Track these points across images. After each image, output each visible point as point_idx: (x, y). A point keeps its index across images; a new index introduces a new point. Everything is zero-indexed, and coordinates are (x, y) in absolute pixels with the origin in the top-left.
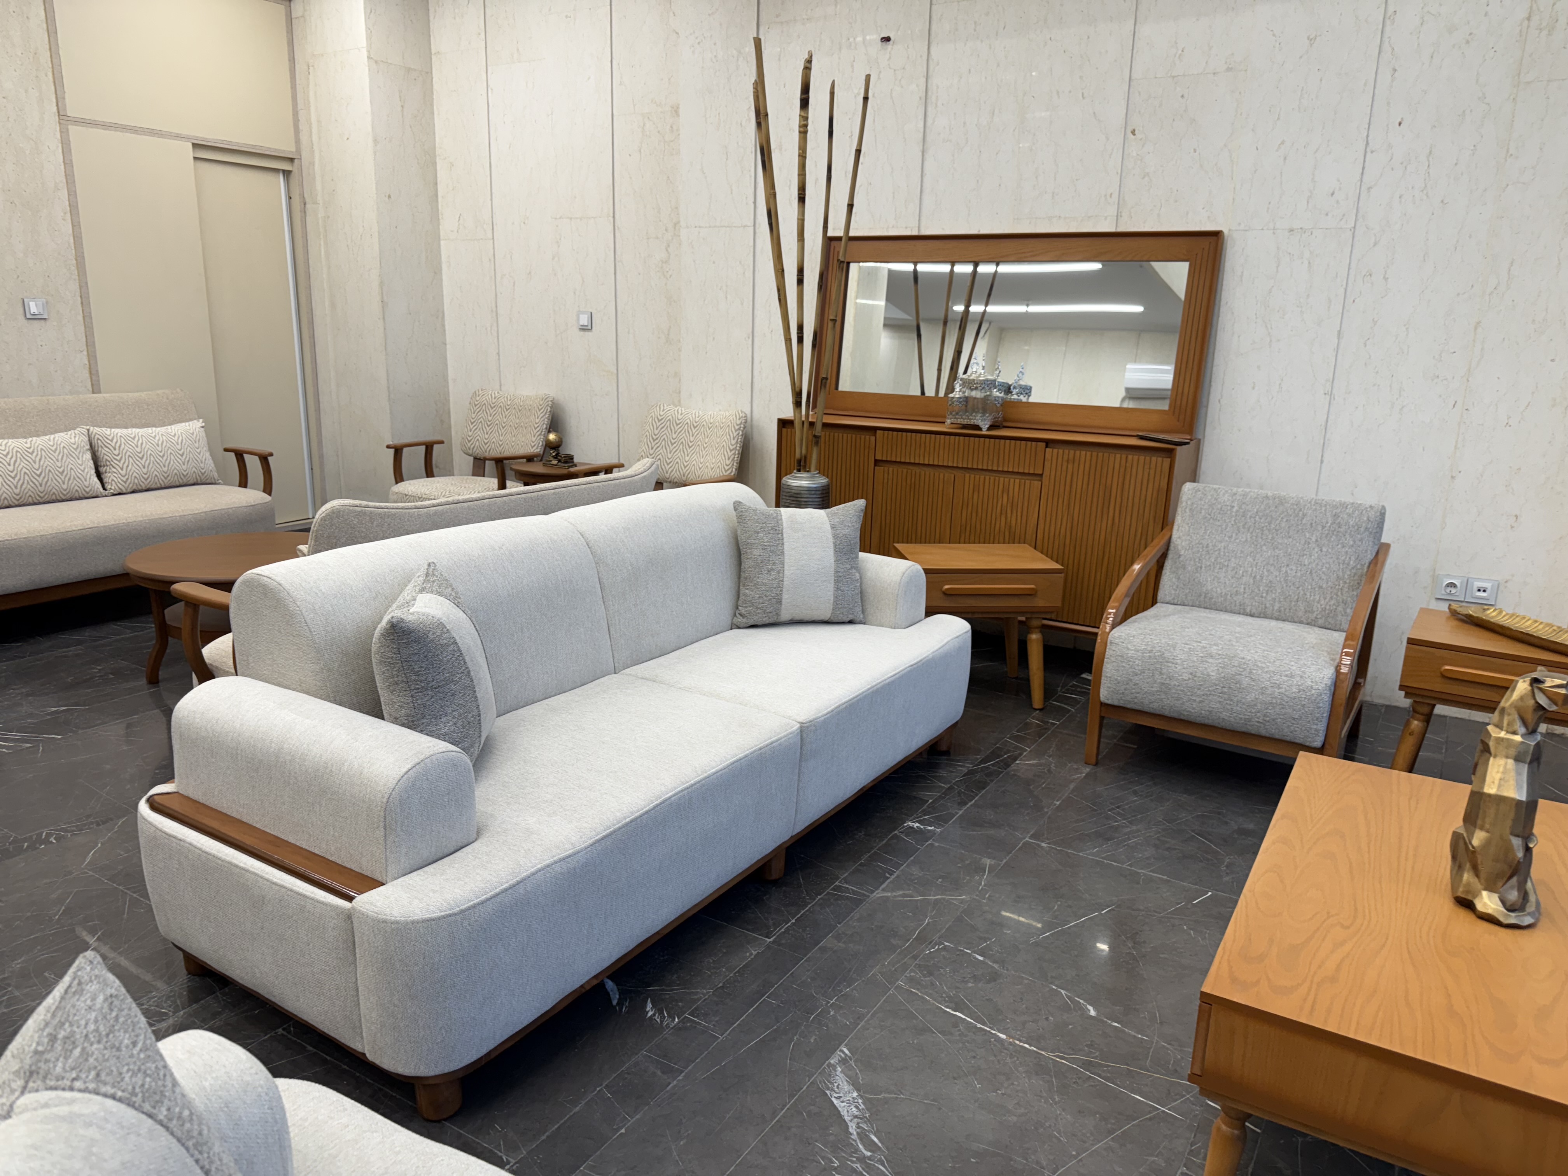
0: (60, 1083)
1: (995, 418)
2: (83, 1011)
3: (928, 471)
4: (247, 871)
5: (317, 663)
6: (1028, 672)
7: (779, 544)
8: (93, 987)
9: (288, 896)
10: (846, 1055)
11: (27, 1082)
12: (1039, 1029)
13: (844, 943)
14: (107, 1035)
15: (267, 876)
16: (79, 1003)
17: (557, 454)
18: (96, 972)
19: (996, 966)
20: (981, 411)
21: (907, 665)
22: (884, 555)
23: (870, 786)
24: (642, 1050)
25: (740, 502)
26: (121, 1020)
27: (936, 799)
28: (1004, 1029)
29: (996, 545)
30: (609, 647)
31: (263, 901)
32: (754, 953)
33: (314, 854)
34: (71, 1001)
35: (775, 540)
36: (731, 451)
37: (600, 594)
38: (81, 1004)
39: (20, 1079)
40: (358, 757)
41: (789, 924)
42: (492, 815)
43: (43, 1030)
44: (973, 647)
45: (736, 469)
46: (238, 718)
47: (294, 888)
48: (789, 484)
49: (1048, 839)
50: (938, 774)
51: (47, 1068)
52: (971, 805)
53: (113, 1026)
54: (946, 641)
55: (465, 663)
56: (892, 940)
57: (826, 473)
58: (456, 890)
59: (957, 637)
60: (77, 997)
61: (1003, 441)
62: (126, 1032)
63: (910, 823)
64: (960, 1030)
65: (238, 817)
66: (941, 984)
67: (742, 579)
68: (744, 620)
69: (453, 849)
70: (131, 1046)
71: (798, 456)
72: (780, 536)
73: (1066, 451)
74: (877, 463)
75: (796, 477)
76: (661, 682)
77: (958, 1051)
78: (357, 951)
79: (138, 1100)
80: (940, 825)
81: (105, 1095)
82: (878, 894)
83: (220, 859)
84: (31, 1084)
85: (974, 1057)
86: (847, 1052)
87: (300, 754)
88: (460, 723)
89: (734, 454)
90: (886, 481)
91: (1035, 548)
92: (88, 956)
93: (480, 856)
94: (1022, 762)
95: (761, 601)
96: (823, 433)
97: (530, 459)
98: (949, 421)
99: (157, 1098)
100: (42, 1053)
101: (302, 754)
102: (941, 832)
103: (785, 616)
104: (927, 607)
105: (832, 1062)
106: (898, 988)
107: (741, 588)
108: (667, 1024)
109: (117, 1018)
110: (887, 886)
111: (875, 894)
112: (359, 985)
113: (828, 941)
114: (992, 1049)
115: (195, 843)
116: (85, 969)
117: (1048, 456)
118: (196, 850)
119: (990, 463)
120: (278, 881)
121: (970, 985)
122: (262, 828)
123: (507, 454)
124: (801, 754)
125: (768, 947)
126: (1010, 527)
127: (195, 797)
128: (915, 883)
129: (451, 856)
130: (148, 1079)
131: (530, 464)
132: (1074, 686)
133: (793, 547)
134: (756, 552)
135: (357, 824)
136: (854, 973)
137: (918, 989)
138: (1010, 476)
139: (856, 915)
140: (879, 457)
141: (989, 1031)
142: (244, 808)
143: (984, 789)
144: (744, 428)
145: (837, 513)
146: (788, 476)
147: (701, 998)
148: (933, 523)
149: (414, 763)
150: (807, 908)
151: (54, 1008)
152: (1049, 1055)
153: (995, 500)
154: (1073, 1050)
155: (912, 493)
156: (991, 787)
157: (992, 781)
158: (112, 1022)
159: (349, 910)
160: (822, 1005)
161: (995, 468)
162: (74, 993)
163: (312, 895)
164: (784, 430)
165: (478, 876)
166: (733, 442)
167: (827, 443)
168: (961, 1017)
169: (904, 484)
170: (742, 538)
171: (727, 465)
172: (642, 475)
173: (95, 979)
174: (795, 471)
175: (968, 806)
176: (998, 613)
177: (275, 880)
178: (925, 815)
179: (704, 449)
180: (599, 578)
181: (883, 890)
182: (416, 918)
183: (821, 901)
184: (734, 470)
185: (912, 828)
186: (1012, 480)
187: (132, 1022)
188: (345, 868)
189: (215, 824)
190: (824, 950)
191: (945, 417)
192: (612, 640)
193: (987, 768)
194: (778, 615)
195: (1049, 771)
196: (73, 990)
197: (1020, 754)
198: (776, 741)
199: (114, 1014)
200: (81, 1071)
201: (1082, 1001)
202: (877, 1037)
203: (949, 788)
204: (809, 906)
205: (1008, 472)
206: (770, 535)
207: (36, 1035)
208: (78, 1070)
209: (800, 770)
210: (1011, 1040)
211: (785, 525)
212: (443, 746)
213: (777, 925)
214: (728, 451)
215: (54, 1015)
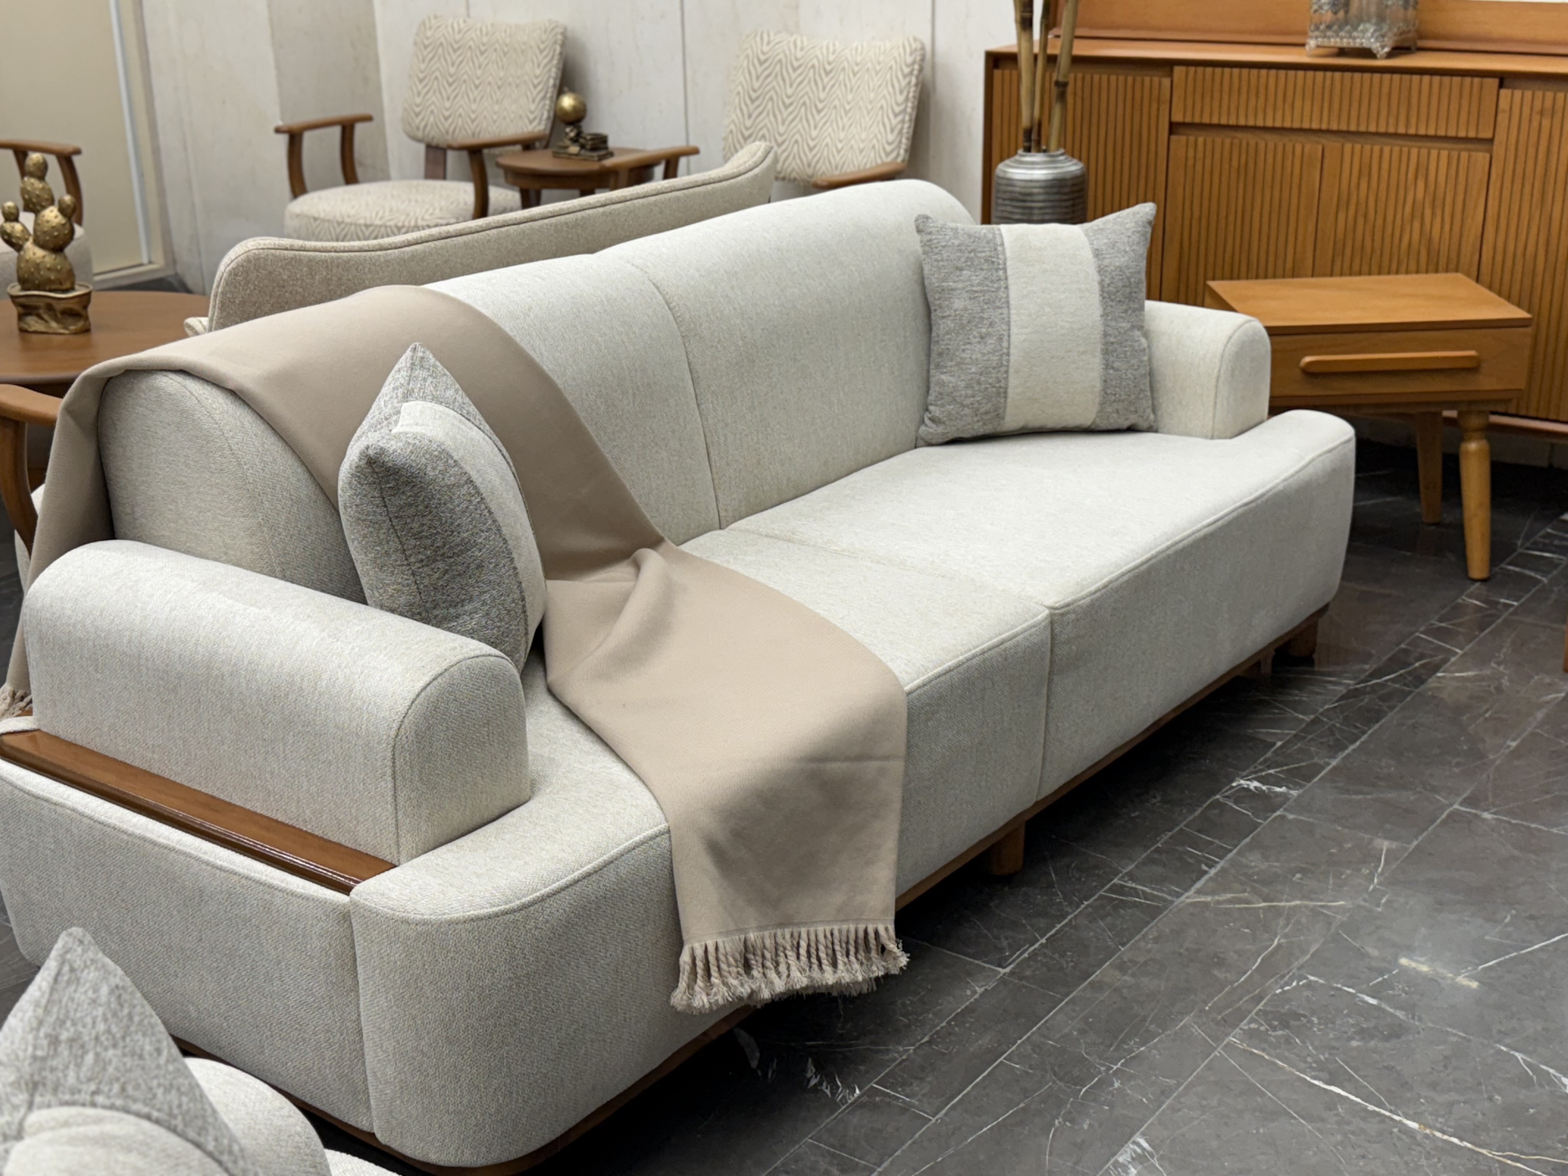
0: (77, 1097)
1: (1401, 34)
2: (85, 1006)
3: (1272, 140)
4: (172, 850)
5: (253, 516)
6: (1461, 514)
7: (999, 288)
8: (92, 975)
9: (242, 887)
10: (1143, 1149)
11: (32, 1096)
12: (1476, 1115)
13: (1133, 975)
14: (124, 1038)
15: (205, 857)
16: (77, 996)
17: (579, 134)
18: (90, 954)
19: (1400, 1014)
20: (1374, 20)
21: (1239, 504)
22: (1187, 303)
23: (1170, 718)
24: (806, 1136)
25: (927, 218)
26: (136, 1019)
27: (1288, 742)
28: (1415, 1113)
29: (1401, 277)
30: (710, 483)
31: (201, 896)
32: (980, 990)
33: (277, 821)
34: (67, 993)
35: (992, 281)
36: (896, 115)
37: (692, 391)
38: (79, 996)
39: (21, 1091)
40: (343, 665)
41: (1036, 946)
42: (551, 760)
43: (38, 1029)
44: (1359, 468)
45: (906, 151)
46: (136, 607)
47: (252, 874)
48: (1009, 176)
49: (1494, 806)
50: (1291, 698)
51: (55, 1079)
52: (1354, 750)
53: (128, 1027)
54: (1308, 459)
55: (490, 513)
56: (1216, 972)
57: (1077, 153)
58: (512, 874)
59: (1330, 451)
60: (73, 988)
61: (1416, 78)
62: (144, 1035)
63: (1242, 782)
64: (1338, 1115)
65: (145, 767)
66: (1303, 1042)
67: (934, 355)
68: (940, 429)
69: (497, 812)
70: (155, 1055)
71: (1025, 121)
72: (1001, 273)
73: (1539, 94)
74: (1174, 128)
75: (1022, 163)
76: (802, 543)
77: (1335, 1146)
78: (360, 969)
79: (178, 1122)
80: (1298, 783)
81: (138, 1115)
82: (1190, 897)
83: (125, 832)
84: (38, 1099)
85: (1363, 1157)
86: (1145, 1145)
87: (246, 662)
88: (494, 612)
89: (903, 121)
90: (1190, 162)
91: (1478, 280)
92: (75, 934)
93: (542, 822)
94: (1448, 675)
95: (970, 392)
96: (1072, 76)
97: (528, 145)
98: (1312, 43)
99: (200, 1122)
100: (44, 1059)
101: (250, 663)
102: (1299, 796)
103: (1011, 422)
104: (1272, 398)
105: (1121, 1159)
106: (1230, 1046)
107: (932, 372)
108: (844, 1097)
109: (130, 1017)
110: (1205, 885)
111: (1182, 898)
112: (363, 1024)
113: (1104, 973)
114: (1394, 1144)
115: (81, 808)
116: (75, 951)
117: (1504, 104)
118: (84, 819)
119: (1392, 120)
120: (225, 864)
121: (1354, 1043)
122: (186, 784)
123: (486, 137)
124: (1052, 662)
125: (1003, 981)
126: (1430, 241)
127: (70, 738)
128: (1254, 881)
129: (495, 823)
130: (185, 1099)
131: (531, 155)
132: (1548, 536)
133: (1025, 292)
134: (958, 304)
135: (347, 771)
136: (1151, 1023)
137: (1263, 1050)
138: (1429, 144)
139: (1151, 930)
140: (1177, 117)
141: (1389, 1117)
142: (153, 752)
143: (1377, 722)
144: (921, 70)
145: (1103, 229)
146: (1007, 162)
147: (895, 1059)
148: (1282, 239)
149: (434, 673)
150: (1066, 921)
151: (44, 1001)
152: (1496, 1155)
153: (1402, 192)
154: (1536, 1147)
155: (1241, 186)
156: (1391, 718)
157: (1391, 708)
158: (125, 1020)
159: (344, 905)
160: (1100, 1072)
161: (1402, 130)
162: (69, 982)
163: (283, 885)
164: (997, 73)
165: (544, 853)
166: (901, 98)
167: (1079, 93)
168: (1339, 1095)
169: (1226, 166)
170: (933, 281)
171: (889, 144)
172: (751, 174)
173: (92, 964)
174: (1020, 151)
175: (1347, 752)
176: (1407, 404)
177: (219, 863)
178: (1269, 767)
179: (846, 112)
180: (689, 364)
181: (1199, 892)
182: (455, 916)
183: (1090, 910)
184: (902, 152)
185: (1248, 790)
186: (1434, 153)
187: (149, 1023)
188: (330, 842)
189: (110, 780)
190: (1097, 986)
191: (1304, 33)
192: (714, 470)
193: (1383, 685)
194: (1000, 417)
195: (1499, 689)
196: (66, 978)
197: (1445, 661)
198: (1010, 639)
199: (126, 1011)
200: (100, 1082)
201: (1552, 1071)
202: (1195, 1122)
203: (1313, 722)
204: (1069, 917)
205: (1427, 137)
206: (983, 273)
207: (30, 1037)
208: (97, 1081)
209: (1049, 689)
210: (1428, 1131)
211: (1008, 254)
212: (474, 647)
213: (1015, 947)
214: (891, 116)
215: (47, 1011)
